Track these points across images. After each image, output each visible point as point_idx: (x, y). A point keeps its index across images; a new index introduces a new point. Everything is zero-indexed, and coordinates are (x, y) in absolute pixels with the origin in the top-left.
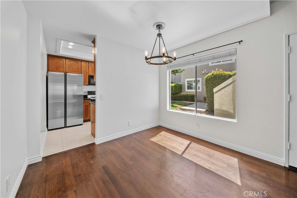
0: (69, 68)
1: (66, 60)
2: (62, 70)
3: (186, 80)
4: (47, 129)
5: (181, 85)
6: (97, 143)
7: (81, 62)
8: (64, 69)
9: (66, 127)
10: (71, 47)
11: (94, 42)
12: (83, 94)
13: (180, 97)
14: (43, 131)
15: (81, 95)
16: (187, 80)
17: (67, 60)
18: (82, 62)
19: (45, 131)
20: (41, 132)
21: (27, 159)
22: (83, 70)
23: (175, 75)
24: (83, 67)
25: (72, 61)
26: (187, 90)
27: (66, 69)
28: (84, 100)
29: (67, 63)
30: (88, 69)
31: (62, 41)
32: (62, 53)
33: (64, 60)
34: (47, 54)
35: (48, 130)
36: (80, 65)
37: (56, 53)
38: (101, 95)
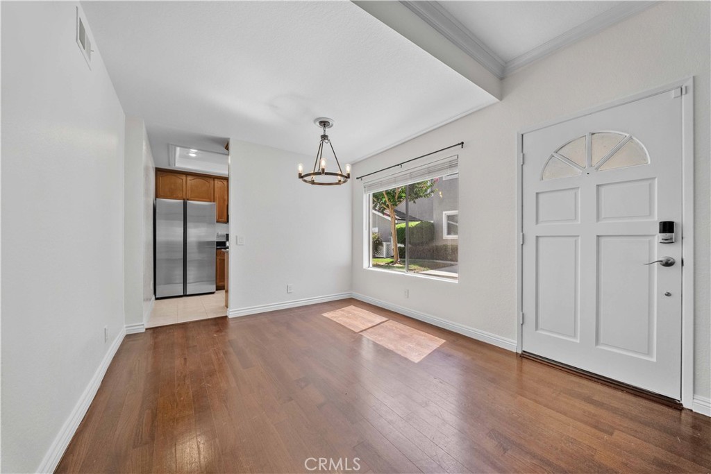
0: (191, 192)
1: (186, 177)
2: (180, 196)
3: (444, 213)
4: (154, 298)
5: (433, 225)
6: (230, 317)
7: (214, 180)
8: (184, 193)
9: (185, 295)
10: (194, 155)
11: (227, 148)
12: (215, 239)
13: (429, 251)
14: (147, 300)
15: (212, 242)
16: (446, 213)
17: (189, 178)
18: (216, 180)
19: (150, 300)
20: (144, 300)
21: (125, 326)
22: (217, 195)
23: (414, 202)
24: (216, 190)
25: (198, 180)
26: (445, 236)
27: (186, 194)
28: (217, 249)
29: (188, 181)
30: (226, 192)
31: (178, 149)
32: (180, 165)
33: (184, 177)
34: (154, 167)
35: (157, 299)
36: (212, 186)
37: (169, 165)
38: (237, 237)
